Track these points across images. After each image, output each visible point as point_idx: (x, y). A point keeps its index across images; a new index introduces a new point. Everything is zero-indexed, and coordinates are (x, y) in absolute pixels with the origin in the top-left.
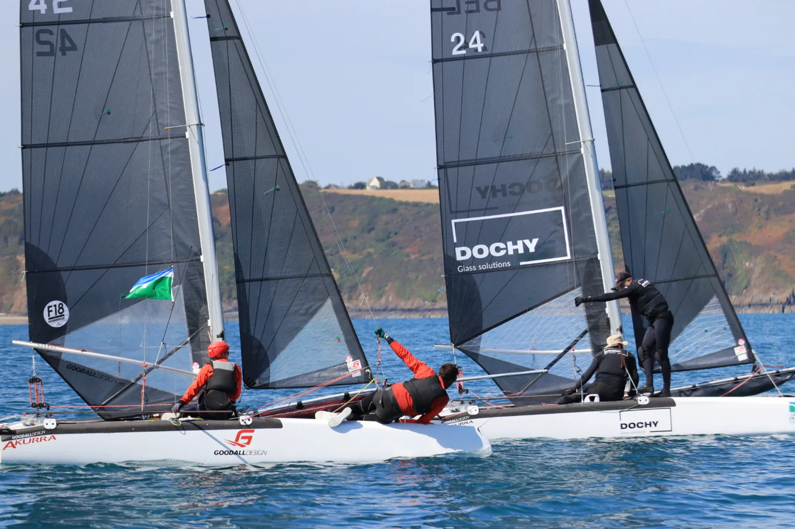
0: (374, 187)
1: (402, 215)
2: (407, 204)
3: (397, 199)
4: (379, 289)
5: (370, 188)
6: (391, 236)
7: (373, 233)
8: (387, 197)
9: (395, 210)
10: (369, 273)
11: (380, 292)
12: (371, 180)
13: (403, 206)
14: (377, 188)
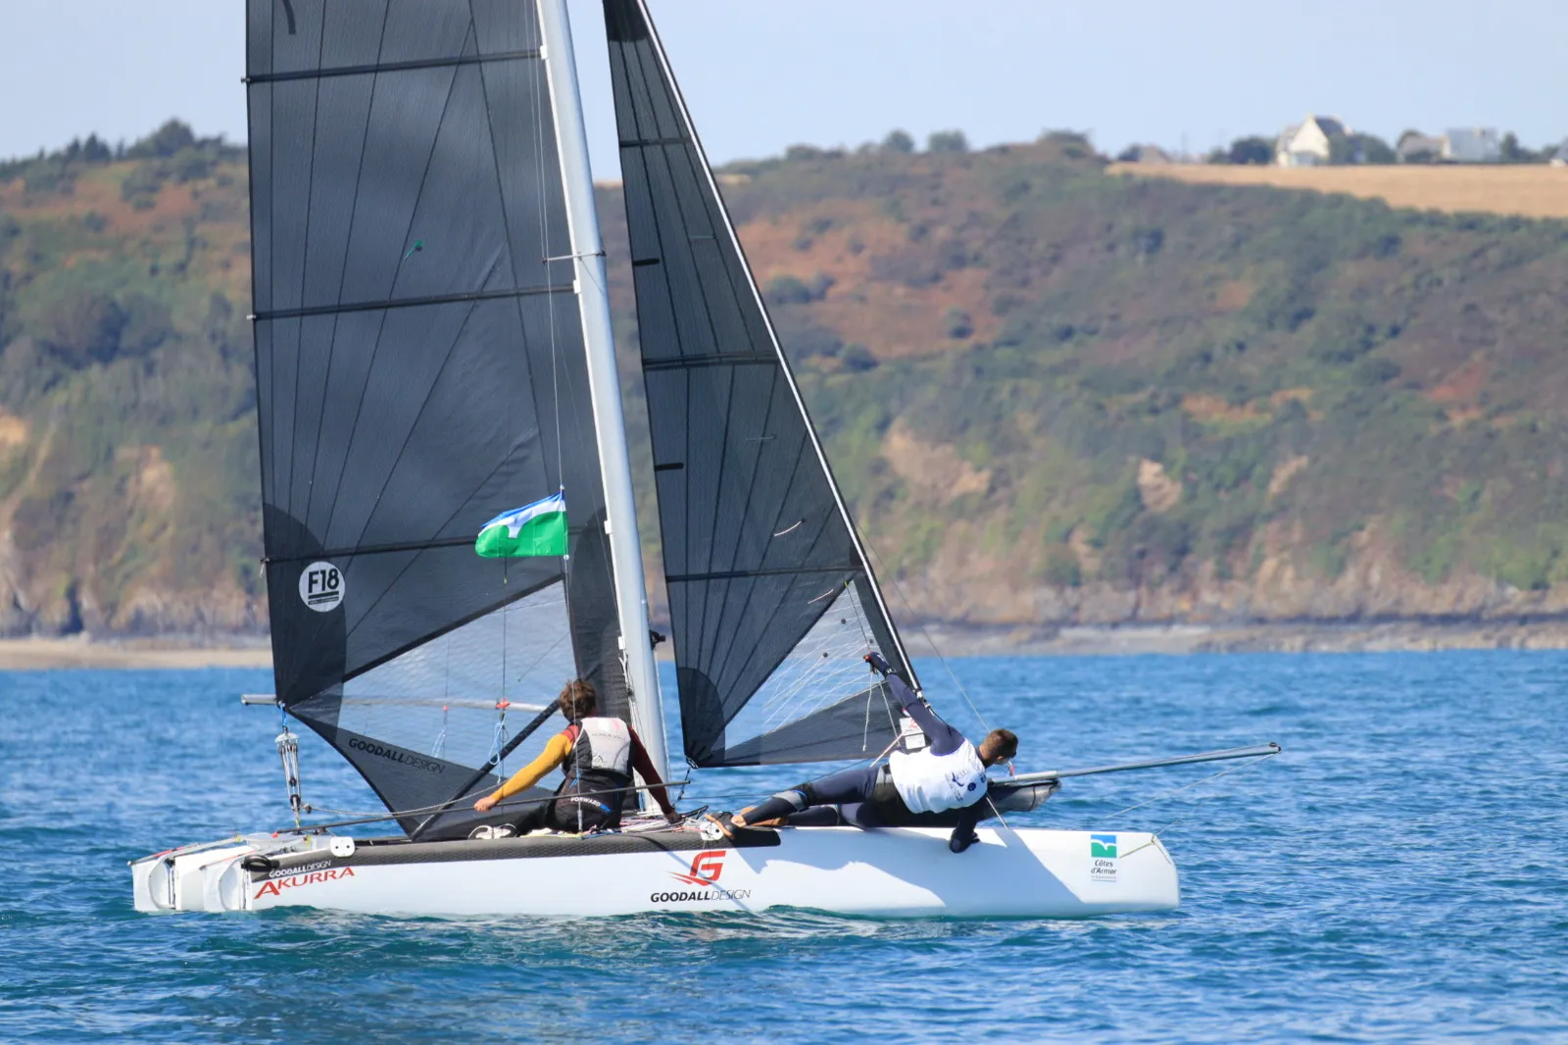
0: (1307, 158)
1: (1415, 262)
2: (1434, 220)
3: (1396, 200)
4: (1334, 543)
5: (1294, 161)
6: (1378, 338)
7: (1308, 328)
8: (1362, 192)
9: (1390, 244)
10: (1296, 480)
11: (1338, 551)
12: (1293, 131)
13: (1420, 229)
14: (1317, 161)
